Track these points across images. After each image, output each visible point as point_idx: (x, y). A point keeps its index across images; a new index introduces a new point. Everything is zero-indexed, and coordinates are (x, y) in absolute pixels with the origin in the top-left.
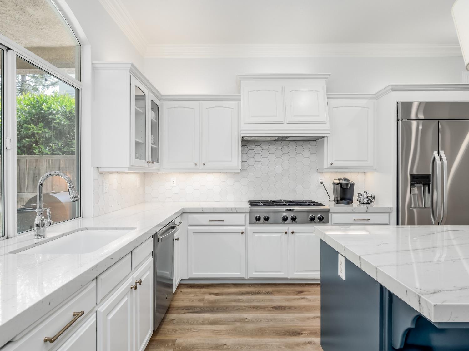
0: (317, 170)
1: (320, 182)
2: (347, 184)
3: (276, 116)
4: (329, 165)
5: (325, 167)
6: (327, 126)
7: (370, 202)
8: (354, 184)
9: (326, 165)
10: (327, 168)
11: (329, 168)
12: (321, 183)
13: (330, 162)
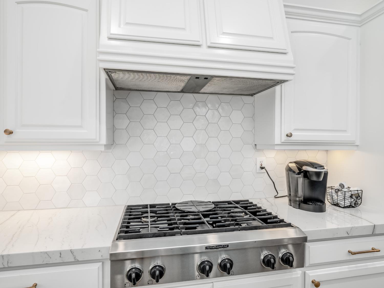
0: (254, 146)
1: (259, 166)
2: (318, 174)
3: (184, 29)
4: (284, 138)
5: (277, 141)
6: (287, 60)
7: (355, 204)
8: (328, 172)
9: (279, 137)
10: (280, 143)
11: (283, 144)
12: (262, 168)
13: (288, 132)
